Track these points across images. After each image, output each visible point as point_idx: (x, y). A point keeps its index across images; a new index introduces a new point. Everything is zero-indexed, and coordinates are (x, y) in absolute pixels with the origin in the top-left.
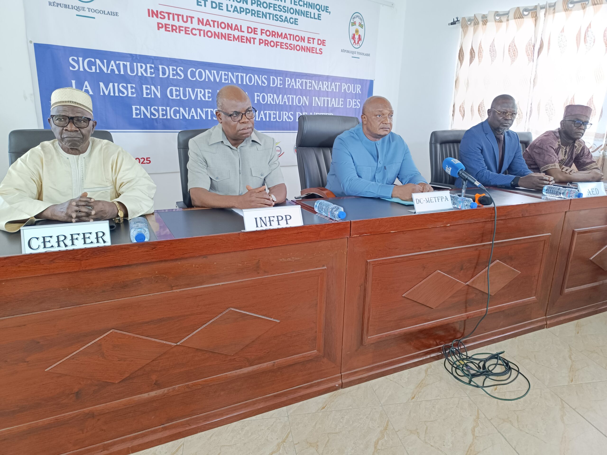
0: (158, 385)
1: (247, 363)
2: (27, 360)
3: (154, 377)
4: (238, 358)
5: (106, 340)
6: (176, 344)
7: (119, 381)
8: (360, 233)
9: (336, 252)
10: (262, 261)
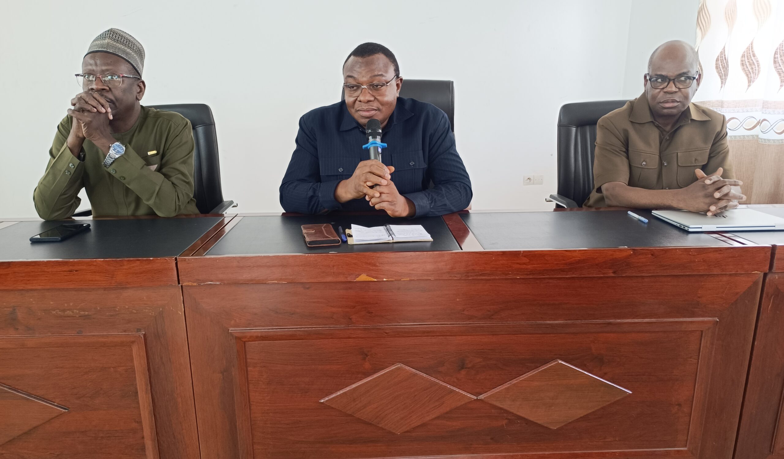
8: (199, 280)
9: (161, 310)
10: (19, 310)
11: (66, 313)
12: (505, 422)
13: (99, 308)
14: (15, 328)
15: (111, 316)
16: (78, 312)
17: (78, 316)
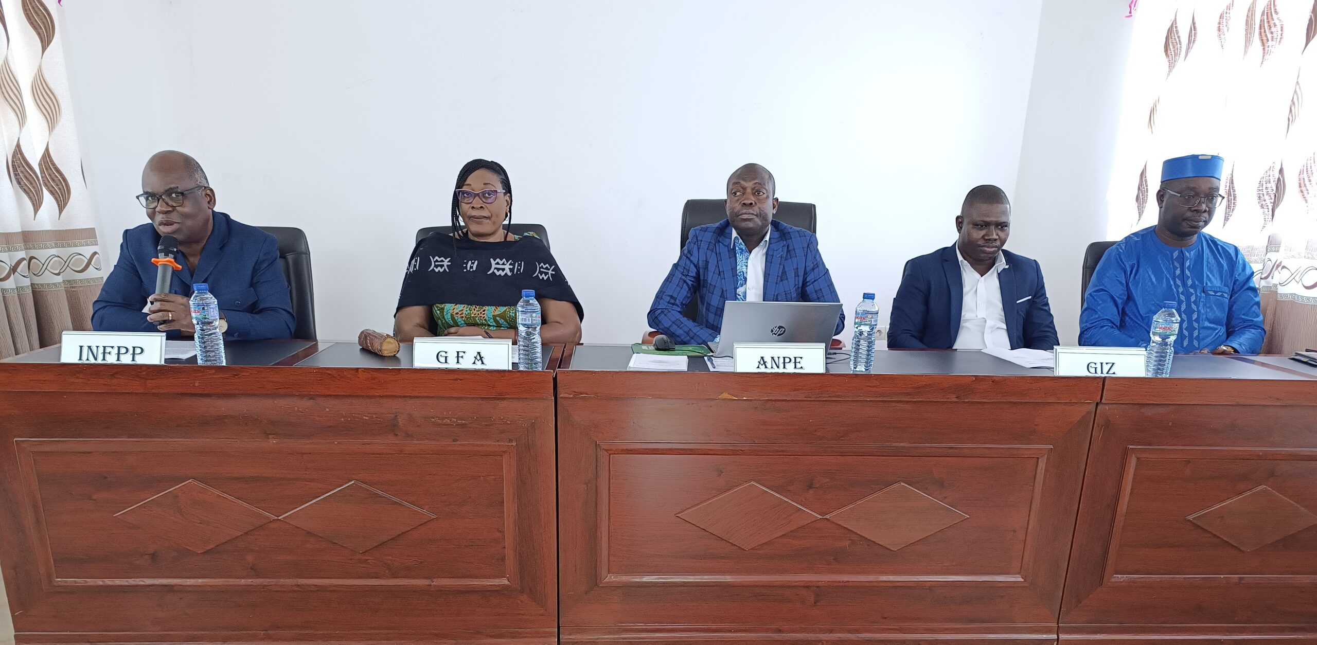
0: (254, 571)
1: (387, 572)
2: (94, 497)
3: (250, 558)
4: (373, 561)
5: (183, 492)
6: (276, 518)
7: (202, 551)
8: (575, 392)
9: (533, 421)
10: (400, 417)
11: (444, 421)
12: (848, 543)
13: (475, 418)
14: (395, 434)
15: (486, 425)
16: (455, 420)
17: (455, 425)
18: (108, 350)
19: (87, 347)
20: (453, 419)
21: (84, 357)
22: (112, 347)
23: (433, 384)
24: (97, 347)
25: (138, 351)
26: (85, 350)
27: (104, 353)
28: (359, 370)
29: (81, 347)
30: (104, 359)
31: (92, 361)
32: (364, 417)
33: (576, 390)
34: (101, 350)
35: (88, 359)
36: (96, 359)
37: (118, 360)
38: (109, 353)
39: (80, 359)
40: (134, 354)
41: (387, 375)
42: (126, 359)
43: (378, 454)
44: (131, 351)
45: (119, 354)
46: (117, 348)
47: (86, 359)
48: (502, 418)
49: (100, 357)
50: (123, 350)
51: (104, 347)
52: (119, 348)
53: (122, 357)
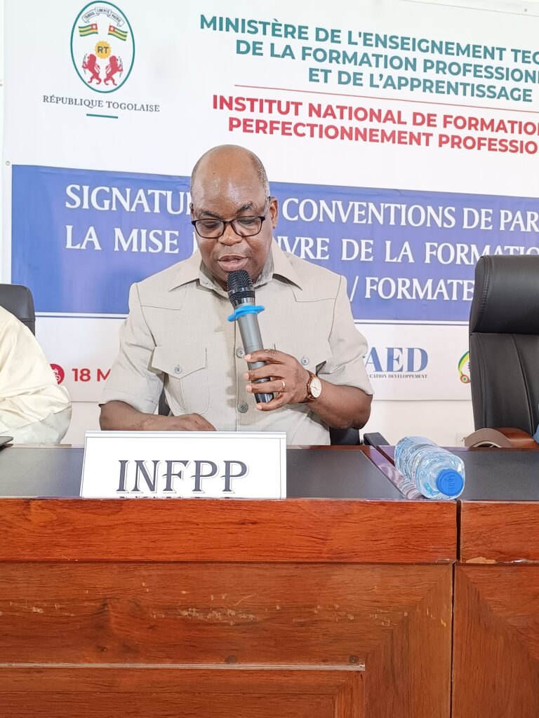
8: (501, 552)
9: (406, 614)
10: (114, 607)
11: (210, 616)
13: (278, 608)
14: (99, 647)
15: (302, 625)
16: (233, 613)
17: (232, 623)
18: (176, 468)
19: (136, 463)
20: (230, 611)
21: (129, 484)
22: (185, 463)
23: (192, 534)
24: (156, 462)
25: (236, 469)
26: (131, 469)
27: (169, 475)
28: (33, 504)
29: (123, 463)
30: (168, 488)
31: (145, 492)
32: (34, 610)
33: (504, 547)
34: (162, 468)
35: (136, 489)
36: (152, 488)
37: (197, 488)
38: (179, 475)
39: (121, 488)
40: (228, 476)
41: (91, 515)
42: (213, 489)
43: (58, 693)
44: (222, 470)
45: (198, 476)
46: (194, 465)
47: (133, 487)
48: (337, 606)
49: (161, 483)
50: (206, 469)
51: (169, 463)
52: (198, 463)
53: (204, 482)
